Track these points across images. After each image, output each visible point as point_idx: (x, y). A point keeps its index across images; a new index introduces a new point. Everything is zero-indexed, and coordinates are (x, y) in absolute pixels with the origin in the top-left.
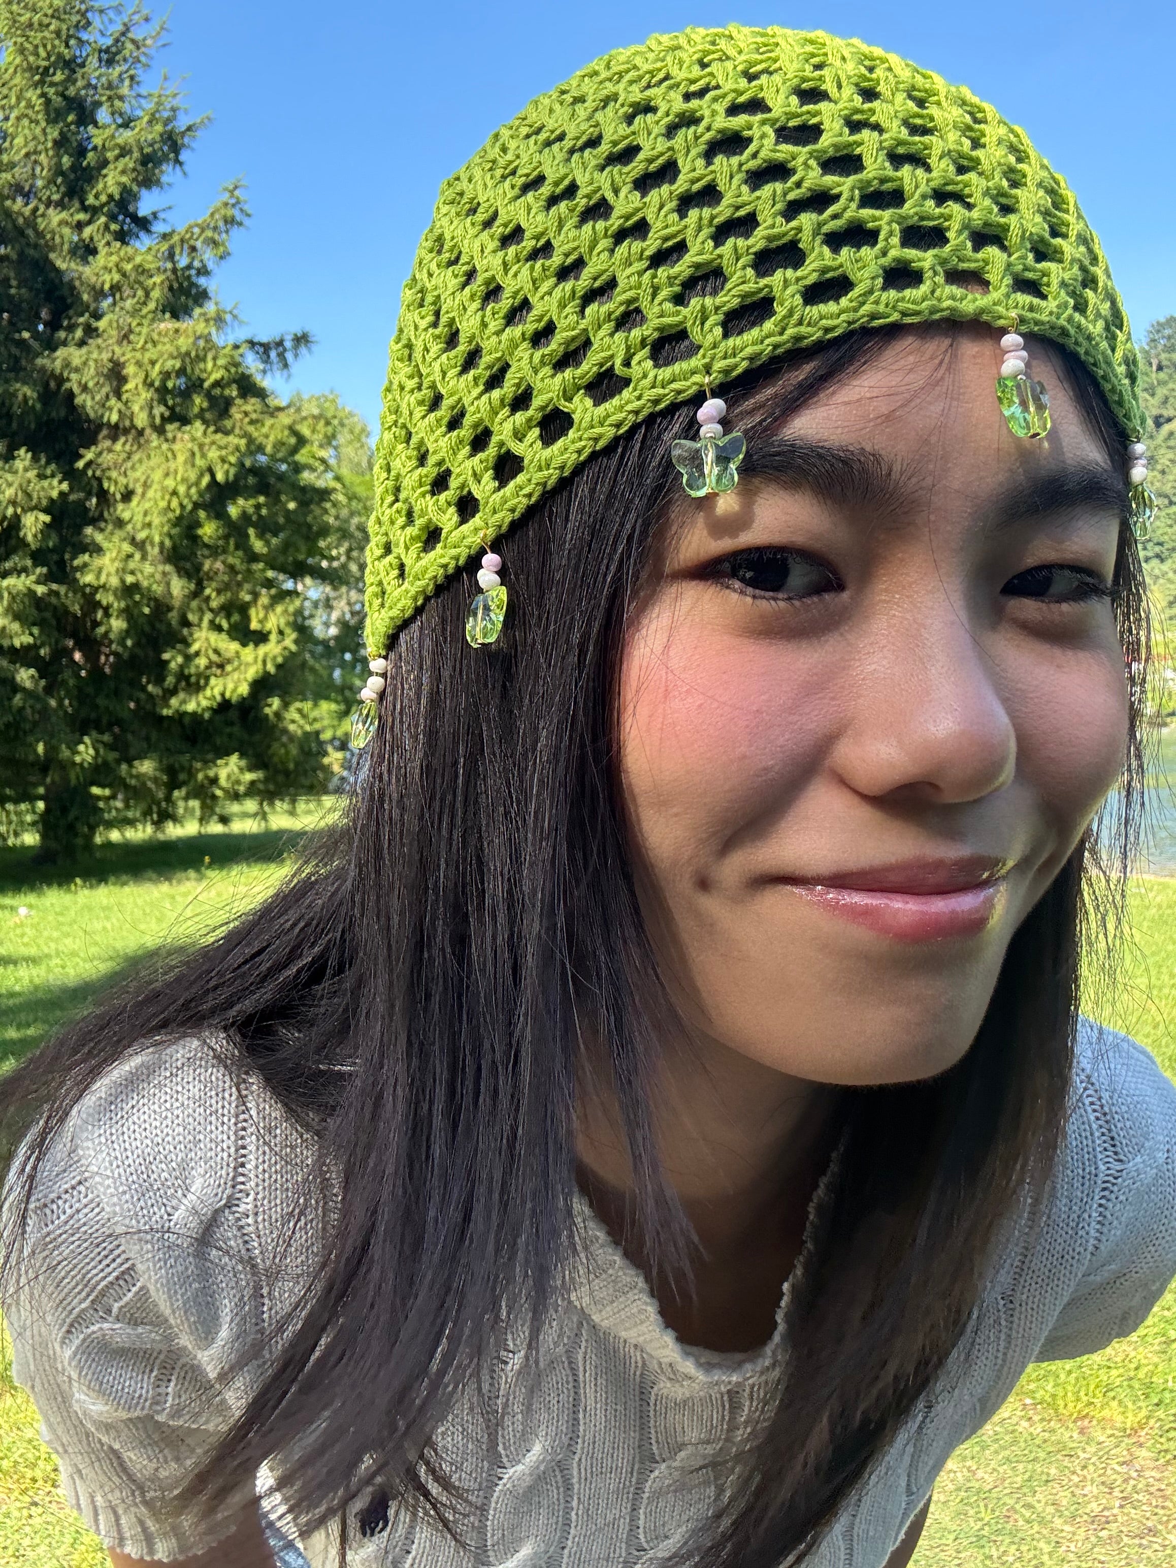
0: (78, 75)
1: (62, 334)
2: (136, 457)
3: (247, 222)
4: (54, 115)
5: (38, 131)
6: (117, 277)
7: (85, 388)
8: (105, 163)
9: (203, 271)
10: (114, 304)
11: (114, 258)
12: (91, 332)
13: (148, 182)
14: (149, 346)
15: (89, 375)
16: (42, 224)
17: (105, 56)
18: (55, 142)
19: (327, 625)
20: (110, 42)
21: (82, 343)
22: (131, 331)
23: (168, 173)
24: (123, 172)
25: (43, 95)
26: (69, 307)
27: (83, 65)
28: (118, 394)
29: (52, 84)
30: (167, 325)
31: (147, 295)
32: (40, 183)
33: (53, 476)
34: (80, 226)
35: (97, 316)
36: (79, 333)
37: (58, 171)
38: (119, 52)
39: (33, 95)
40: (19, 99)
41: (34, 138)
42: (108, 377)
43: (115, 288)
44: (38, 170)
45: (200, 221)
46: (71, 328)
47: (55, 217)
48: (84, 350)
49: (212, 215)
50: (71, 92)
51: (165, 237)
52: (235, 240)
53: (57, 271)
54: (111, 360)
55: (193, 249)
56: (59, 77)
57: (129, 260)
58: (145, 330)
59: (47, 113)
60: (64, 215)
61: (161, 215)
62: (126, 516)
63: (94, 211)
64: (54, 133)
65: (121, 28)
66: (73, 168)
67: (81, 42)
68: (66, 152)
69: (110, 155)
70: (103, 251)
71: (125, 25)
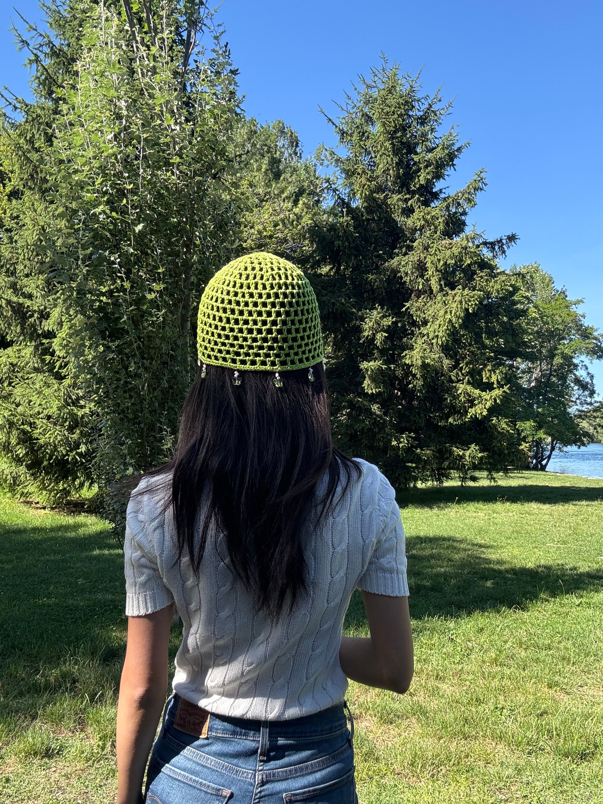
0: (408, 132)
1: (397, 251)
2: (428, 304)
3: (485, 188)
4: (396, 152)
5: (389, 159)
6: (423, 222)
7: (406, 274)
8: (419, 170)
9: (464, 213)
10: (421, 234)
11: (422, 214)
12: (410, 248)
13: (438, 176)
14: (438, 253)
15: (409, 269)
16: (389, 201)
17: (420, 121)
18: (397, 163)
19: (529, 381)
20: (422, 113)
21: (406, 254)
22: (429, 246)
23: (448, 171)
24: (428, 173)
25: (392, 144)
26: (400, 238)
27: (410, 127)
28: (422, 276)
29: (397, 138)
30: (447, 241)
31: (436, 228)
32: (390, 184)
33: (389, 316)
34: (406, 200)
35: (413, 241)
36: (404, 250)
37: (398, 176)
38: (426, 119)
39: (387, 144)
40: (381, 147)
41: (387, 163)
42: (417, 269)
43: (423, 227)
44: (389, 178)
45: (462, 190)
46: (401, 248)
47: (396, 197)
48: (407, 257)
49: (468, 187)
50: (405, 140)
51: (445, 199)
52: (479, 197)
53: (395, 222)
54: (418, 260)
55: (459, 204)
56: (399, 134)
57: (428, 214)
58: (435, 246)
59: (394, 151)
60: (400, 196)
61: (444, 191)
62: (425, 332)
63: (413, 193)
64: (396, 160)
65: (427, 106)
66: (404, 174)
67: (410, 116)
68: (402, 168)
69: (422, 166)
70: (417, 211)
71: (430, 105)
